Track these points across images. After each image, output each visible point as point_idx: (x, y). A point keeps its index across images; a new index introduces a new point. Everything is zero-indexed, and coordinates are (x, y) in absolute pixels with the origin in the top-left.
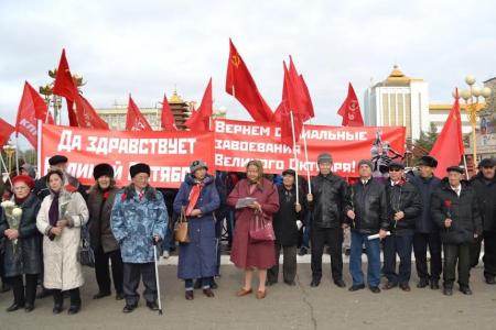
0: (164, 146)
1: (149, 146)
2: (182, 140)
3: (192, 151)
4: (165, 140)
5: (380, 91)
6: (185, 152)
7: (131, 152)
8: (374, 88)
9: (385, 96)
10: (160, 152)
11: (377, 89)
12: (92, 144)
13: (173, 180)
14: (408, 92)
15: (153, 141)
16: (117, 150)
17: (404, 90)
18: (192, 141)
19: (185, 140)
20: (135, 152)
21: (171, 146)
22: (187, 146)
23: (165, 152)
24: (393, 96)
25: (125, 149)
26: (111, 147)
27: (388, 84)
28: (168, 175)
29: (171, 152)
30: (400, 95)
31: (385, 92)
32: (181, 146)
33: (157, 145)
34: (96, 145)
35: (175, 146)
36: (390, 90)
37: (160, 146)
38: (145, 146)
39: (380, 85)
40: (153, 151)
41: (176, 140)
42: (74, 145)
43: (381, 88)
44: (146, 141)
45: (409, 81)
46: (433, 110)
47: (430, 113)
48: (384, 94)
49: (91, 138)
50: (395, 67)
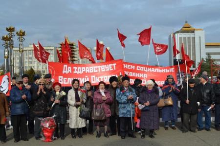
0: (104, 68)
1: (98, 69)
2: (110, 65)
3: (115, 69)
4: (104, 66)
5: (177, 36)
6: (112, 69)
7: (91, 72)
8: (174, 34)
10: (102, 71)
11: (176, 34)
12: (75, 70)
14: (193, 36)
15: (99, 67)
16: (85, 72)
17: (191, 35)
18: (114, 65)
19: (111, 65)
21: (106, 68)
22: (113, 67)
23: (104, 70)
24: (185, 38)
25: (88, 71)
26: (83, 71)
27: (182, 32)
29: (107, 70)
30: (189, 38)
31: (181, 36)
32: (110, 67)
33: (101, 68)
34: (77, 70)
35: (108, 68)
36: (183, 35)
37: (102, 68)
38: (96, 69)
39: (178, 32)
40: (99, 71)
41: (108, 66)
42: (69, 71)
43: (178, 34)
44: (96, 67)
45: (194, 30)
46: (207, 46)
47: (206, 48)
48: (180, 38)
49: (74, 68)
50: (186, 22)
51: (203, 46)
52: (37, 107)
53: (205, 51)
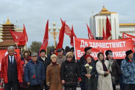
1: (109, 45)
2: (120, 42)
3: (125, 46)
4: (114, 43)
5: (97, 18)
6: (122, 46)
7: (103, 47)
9: (100, 20)
10: (113, 47)
11: (96, 17)
13: (120, 56)
14: (110, 18)
15: (110, 43)
16: (99, 47)
18: (124, 42)
20: (105, 47)
21: (116, 45)
22: (122, 44)
23: (115, 47)
25: (101, 46)
26: (97, 46)
27: (101, 14)
28: (118, 55)
29: (117, 47)
32: (120, 44)
33: (112, 45)
34: (92, 45)
35: (118, 44)
36: (102, 17)
37: (113, 45)
38: (108, 45)
39: (97, 15)
40: (111, 47)
42: (86, 45)
43: (98, 16)
44: (108, 43)
45: (110, 13)
46: (121, 26)
47: (120, 27)
48: (99, 19)
49: (90, 43)
50: (104, 7)
51: (118, 26)
52: (67, 78)
53: (119, 30)
